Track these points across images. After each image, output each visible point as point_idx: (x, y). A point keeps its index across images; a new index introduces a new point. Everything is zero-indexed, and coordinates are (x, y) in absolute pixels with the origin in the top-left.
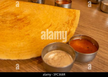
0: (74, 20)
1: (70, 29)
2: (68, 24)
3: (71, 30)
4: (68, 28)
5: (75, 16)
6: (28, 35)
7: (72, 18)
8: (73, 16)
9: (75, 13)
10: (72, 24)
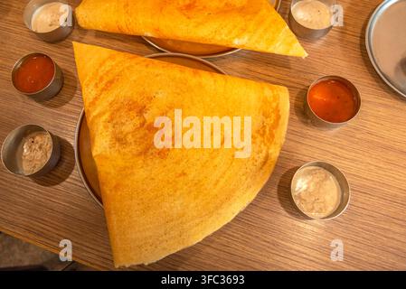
0: (276, 125)
1: (268, 148)
2: (263, 135)
3: (270, 151)
4: (262, 146)
5: (278, 117)
6: (184, 174)
7: (270, 121)
8: (273, 116)
9: (277, 106)
10: (272, 136)
